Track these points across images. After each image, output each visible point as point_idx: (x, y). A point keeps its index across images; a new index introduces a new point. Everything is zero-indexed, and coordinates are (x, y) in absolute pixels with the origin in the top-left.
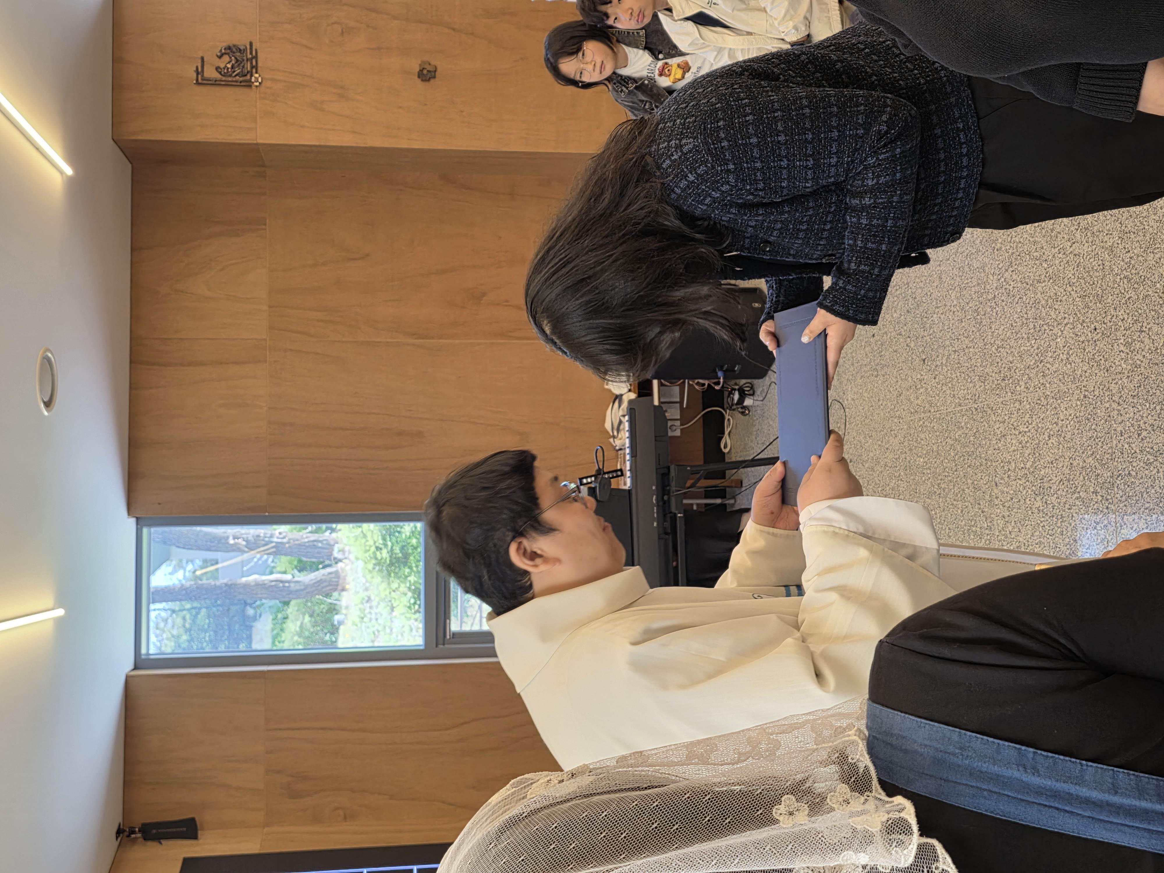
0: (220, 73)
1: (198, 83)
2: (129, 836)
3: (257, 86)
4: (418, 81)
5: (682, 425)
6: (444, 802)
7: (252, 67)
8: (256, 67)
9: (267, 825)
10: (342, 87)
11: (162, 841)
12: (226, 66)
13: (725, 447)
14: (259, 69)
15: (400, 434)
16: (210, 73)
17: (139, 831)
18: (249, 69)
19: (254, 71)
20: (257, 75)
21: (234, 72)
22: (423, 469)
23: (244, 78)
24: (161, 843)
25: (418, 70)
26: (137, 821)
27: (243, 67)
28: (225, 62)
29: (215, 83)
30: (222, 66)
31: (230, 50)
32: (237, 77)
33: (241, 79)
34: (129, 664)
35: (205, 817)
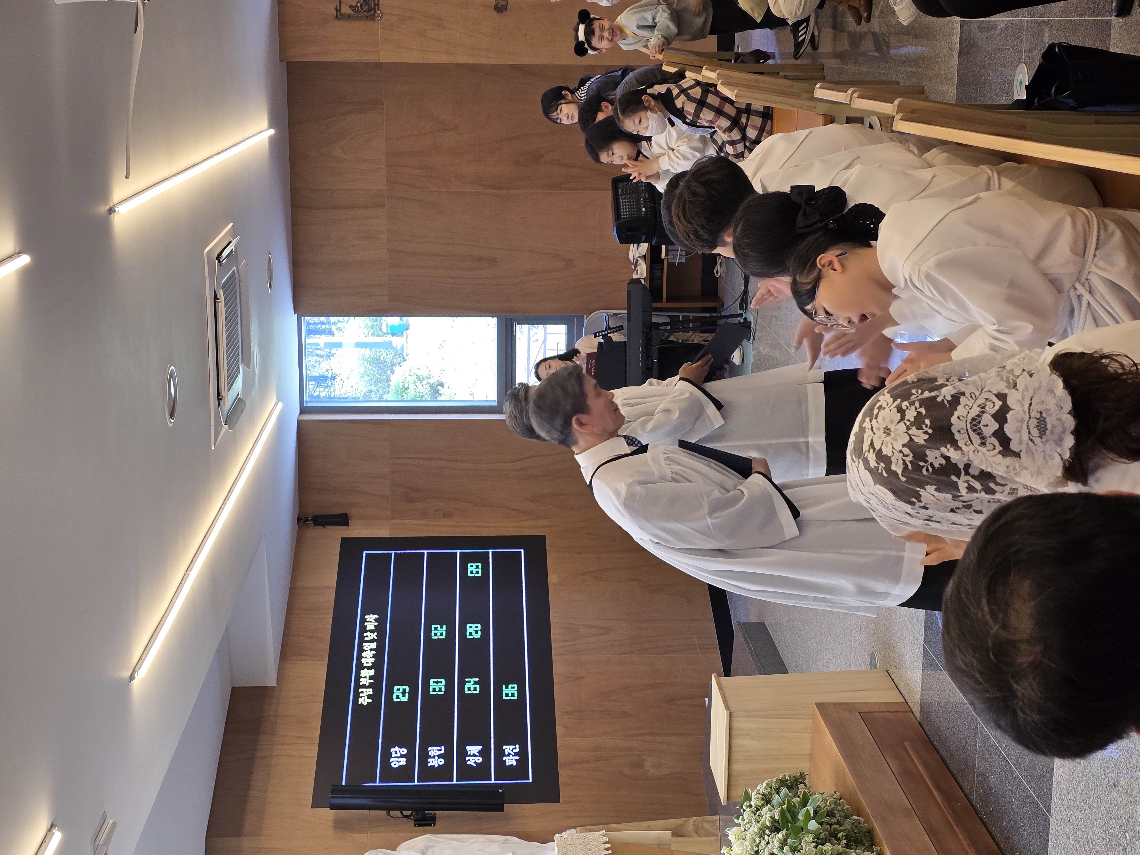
0: (353, 10)
1: (337, 17)
2: (305, 522)
3: (378, 20)
4: (495, 14)
5: (686, 255)
6: (509, 509)
7: (375, 5)
8: (378, 5)
9: (393, 519)
10: (440, 19)
11: (326, 527)
12: (356, 5)
13: (717, 273)
14: (380, 6)
15: (480, 259)
16: (346, 10)
17: (312, 520)
18: (373, 6)
19: (377, 7)
20: (379, 12)
21: (362, 9)
22: (497, 285)
23: (370, 13)
24: (325, 528)
25: (494, 4)
26: (309, 512)
27: (369, 5)
28: (356, 2)
29: (349, 17)
30: (354, 5)
32: (365, 13)
33: (368, 14)
35: (352, 512)
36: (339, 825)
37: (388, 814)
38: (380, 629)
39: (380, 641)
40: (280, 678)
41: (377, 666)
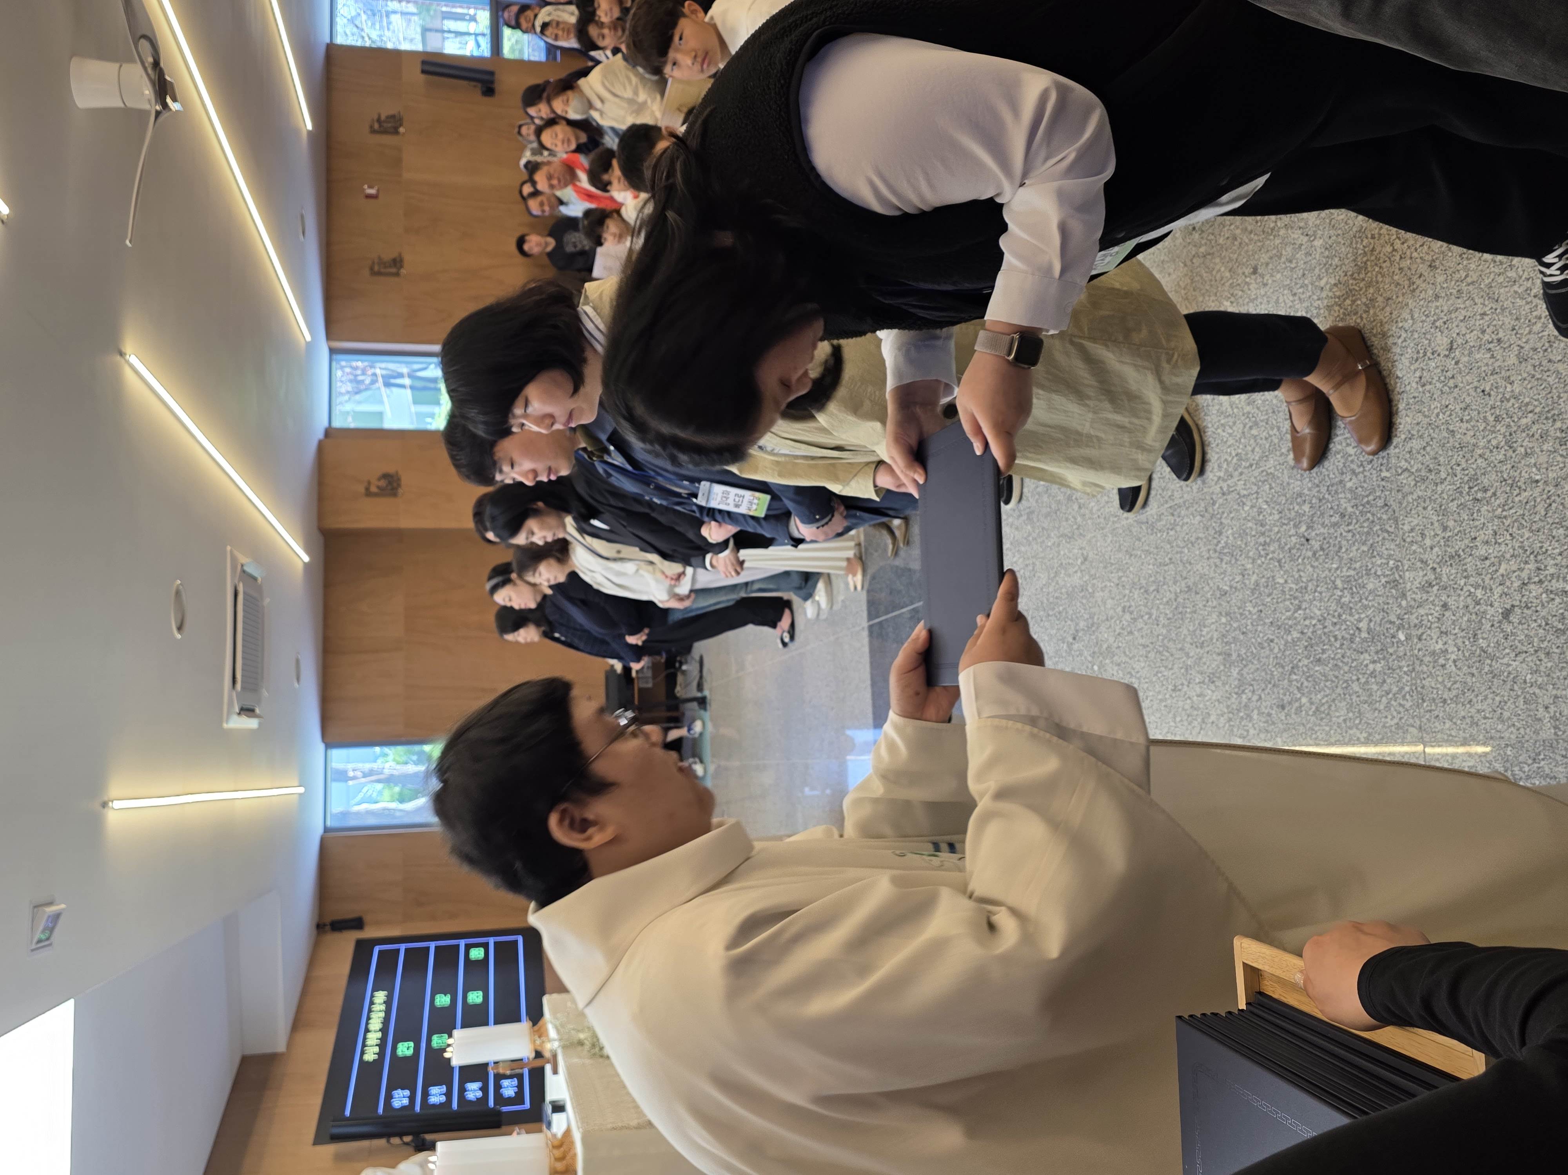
0: (379, 489)
1: (366, 496)
2: (323, 929)
3: (400, 496)
8: (399, 485)
9: (404, 921)
12: (383, 485)
14: (401, 487)
16: (373, 489)
17: (329, 926)
18: (396, 486)
19: (399, 487)
20: (400, 490)
21: (387, 488)
23: (393, 491)
24: (342, 932)
26: (328, 920)
27: (392, 485)
28: (383, 483)
29: (376, 495)
30: (380, 485)
31: (385, 476)
32: (389, 491)
33: (391, 492)
34: (320, 831)
35: (367, 918)
36: (339, 1158)
37: (388, 1141)
38: (388, 1003)
39: (388, 1012)
40: (290, 1044)
41: (384, 1030)
